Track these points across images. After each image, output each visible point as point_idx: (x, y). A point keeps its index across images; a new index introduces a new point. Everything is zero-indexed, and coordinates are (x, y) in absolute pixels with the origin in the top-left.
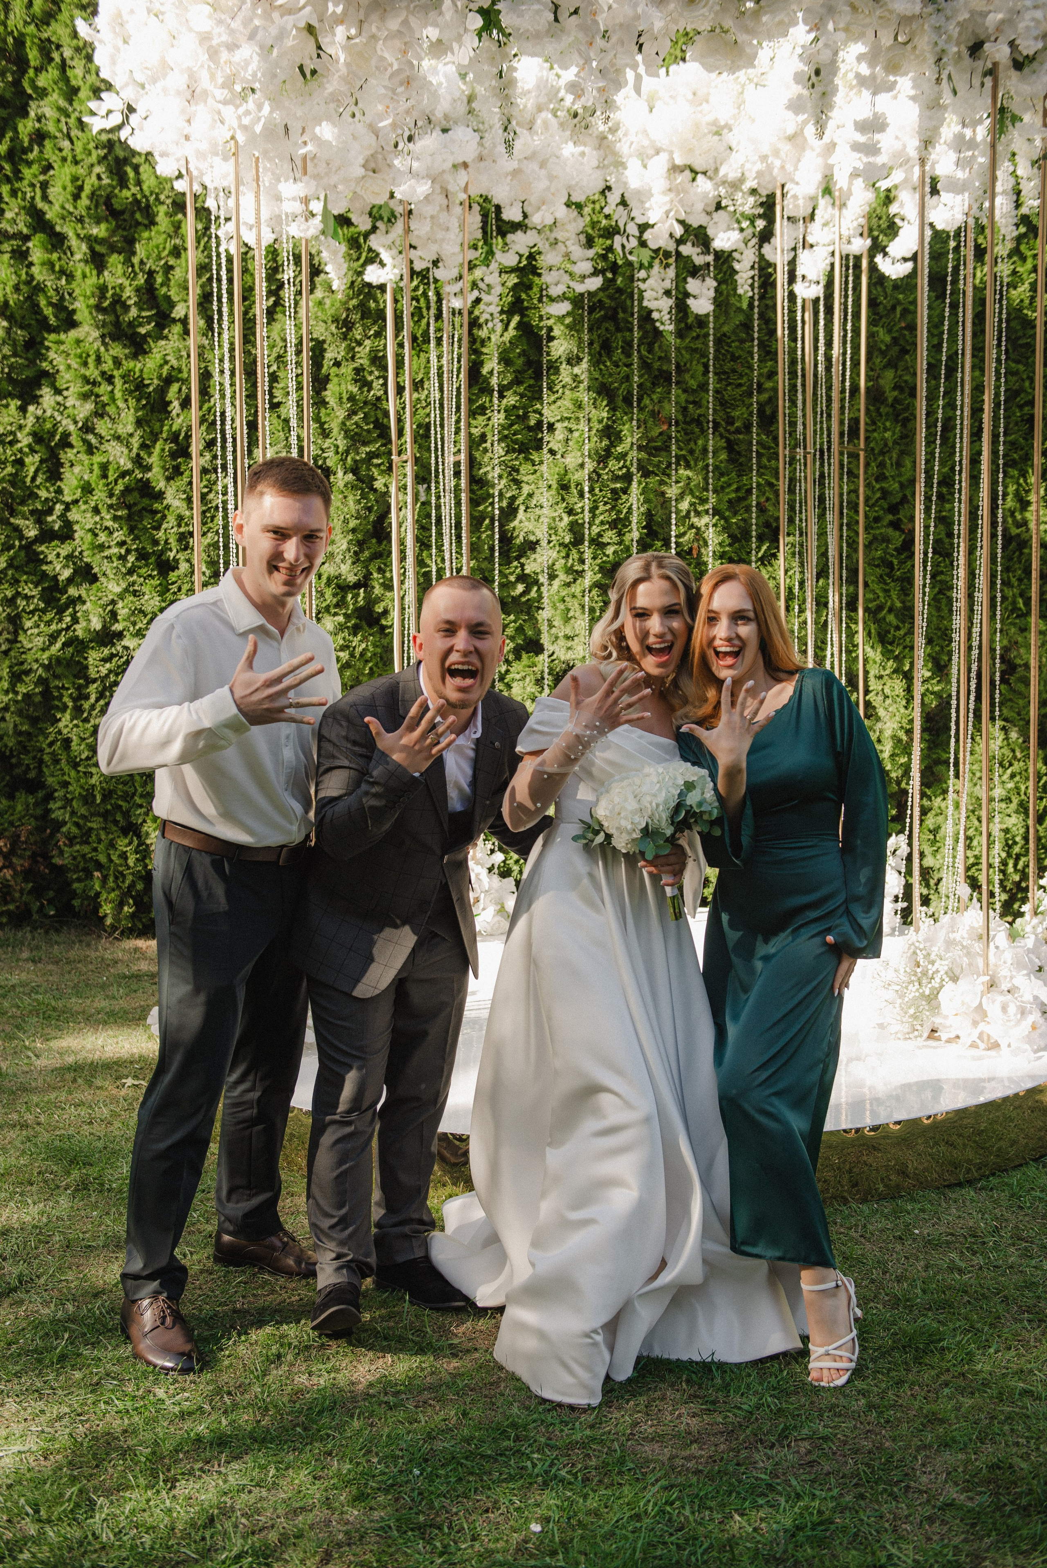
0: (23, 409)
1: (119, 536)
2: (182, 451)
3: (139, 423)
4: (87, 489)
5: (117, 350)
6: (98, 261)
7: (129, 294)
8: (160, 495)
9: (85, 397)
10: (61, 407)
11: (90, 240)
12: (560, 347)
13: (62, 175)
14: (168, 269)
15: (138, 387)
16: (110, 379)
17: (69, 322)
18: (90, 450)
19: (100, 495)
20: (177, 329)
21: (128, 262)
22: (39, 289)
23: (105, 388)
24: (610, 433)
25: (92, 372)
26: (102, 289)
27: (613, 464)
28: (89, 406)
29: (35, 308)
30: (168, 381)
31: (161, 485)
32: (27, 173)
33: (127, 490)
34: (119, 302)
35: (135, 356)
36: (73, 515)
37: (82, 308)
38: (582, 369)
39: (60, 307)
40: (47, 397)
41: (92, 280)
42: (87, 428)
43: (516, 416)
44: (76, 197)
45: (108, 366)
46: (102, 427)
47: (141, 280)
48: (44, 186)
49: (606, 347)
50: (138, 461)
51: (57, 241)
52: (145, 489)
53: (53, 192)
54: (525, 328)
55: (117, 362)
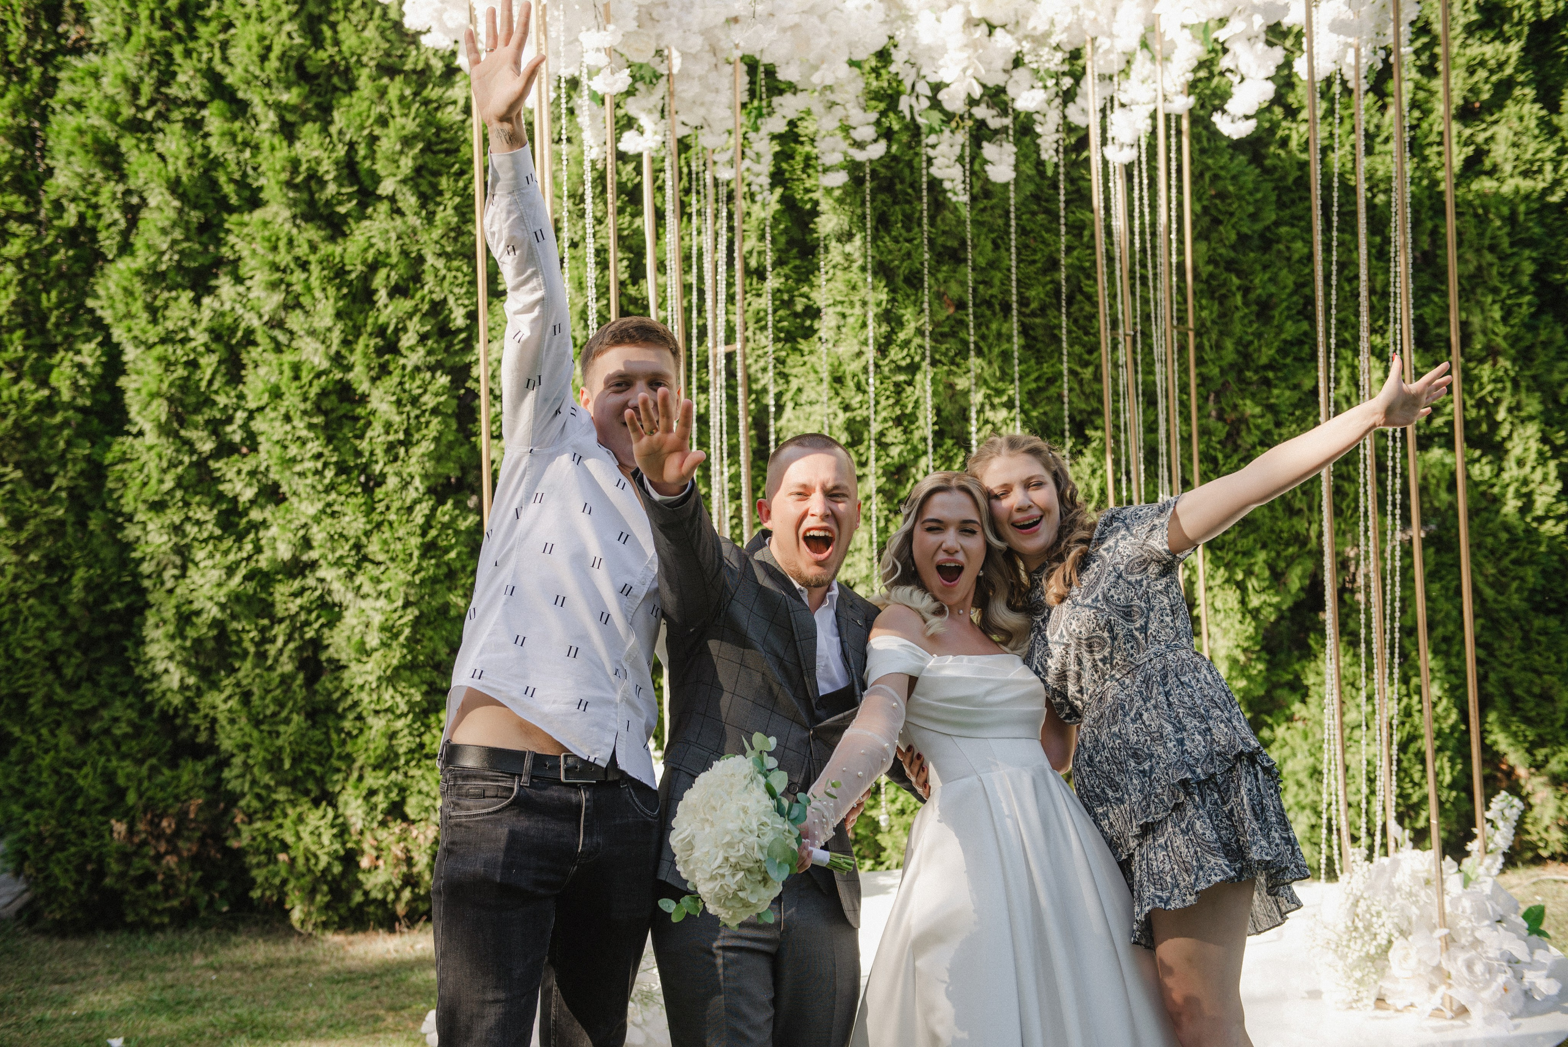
0: (197, 301)
1: (314, 447)
2: (390, 346)
3: (339, 315)
4: (276, 394)
5: (312, 233)
6: (288, 131)
7: (328, 169)
8: (364, 399)
9: (274, 286)
10: (242, 299)
11: (278, 107)
12: (829, 222)
13: (245, 35)
14: (373, 139)
15: (339, 273)
16: (304, 266)
17: (254, 201)
18: (278, 348)
19: (291, 400)
20: (384, 207)
21: (325, 131)
22: (217, 163)
23: (298, 276)
24: (890, 317)
25: (283, 258)
26: (295, 164)
27: (895, 353)
28: (278, 297)
29: (214, 185)
30: (373, 267)
31: (363, 387)
32: (203, 31)
33: (324, 394)
34: (315, 178)
35: (332, 239)
36: (257, 425)
37: (270, 185)
38: (854, 248)
39: (242, 184)
40: (225, 285)
41: (283, 152)
42: (274, 323)
43: (783, 301)
44: (264, 58)
45: (302, 250)
46: (295, 320)
47: (341, 151)
48: (224, 46)
49: (883, 222)
50: (337, 359)
51: (239, 108)
52: (345, 391)
53: (233, 53)
54: (788, 202)
55: (313, 248)
